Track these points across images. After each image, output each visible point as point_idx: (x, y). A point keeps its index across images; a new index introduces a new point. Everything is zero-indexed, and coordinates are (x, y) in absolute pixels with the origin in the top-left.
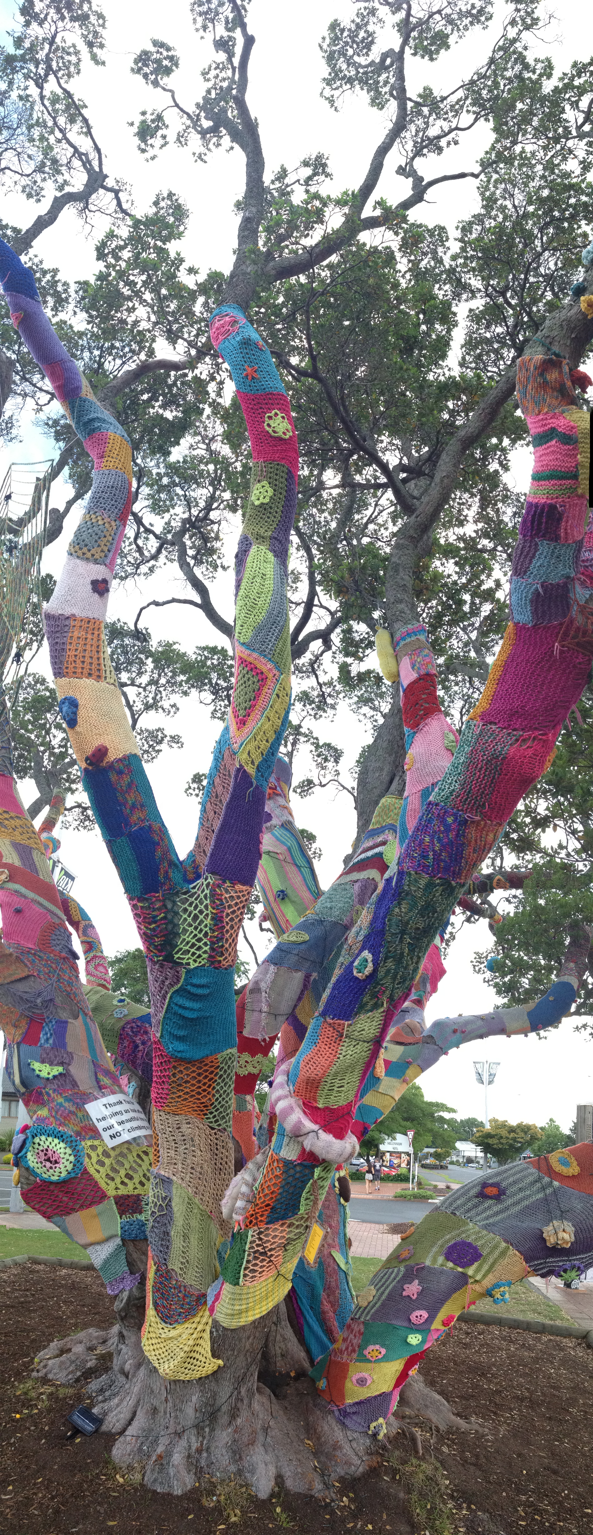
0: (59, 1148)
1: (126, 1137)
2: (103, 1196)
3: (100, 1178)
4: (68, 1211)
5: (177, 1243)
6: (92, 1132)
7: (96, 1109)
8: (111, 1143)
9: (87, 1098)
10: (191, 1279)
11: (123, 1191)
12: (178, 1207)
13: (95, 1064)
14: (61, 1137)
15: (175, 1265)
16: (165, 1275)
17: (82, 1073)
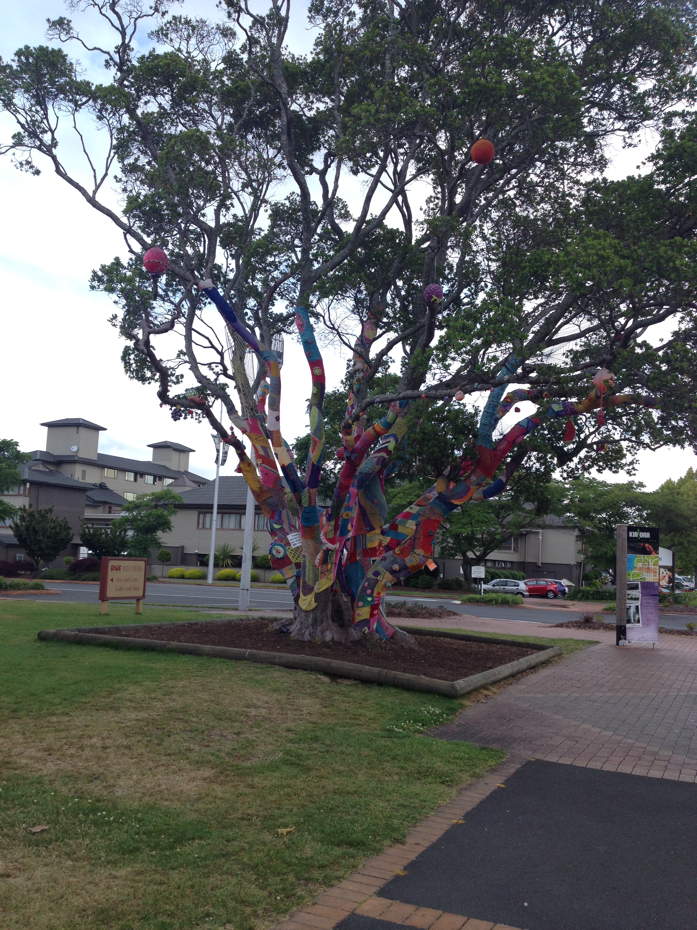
0: (280, 548)
1: (298, 545)
2: (291, 563)
3: (291, 558)
4: (283, 567)
5: (307, 574)
6: (288, 544)
7: (290, 537)
8: (293, 547)
9: (288, 534)
10: (310, 583)
11: (297, 561)
12: (307, 563)
13: (290, 524)
14: (281, 546)
15: (307, 580)
16: (304, 582)
17: (286, 527)
